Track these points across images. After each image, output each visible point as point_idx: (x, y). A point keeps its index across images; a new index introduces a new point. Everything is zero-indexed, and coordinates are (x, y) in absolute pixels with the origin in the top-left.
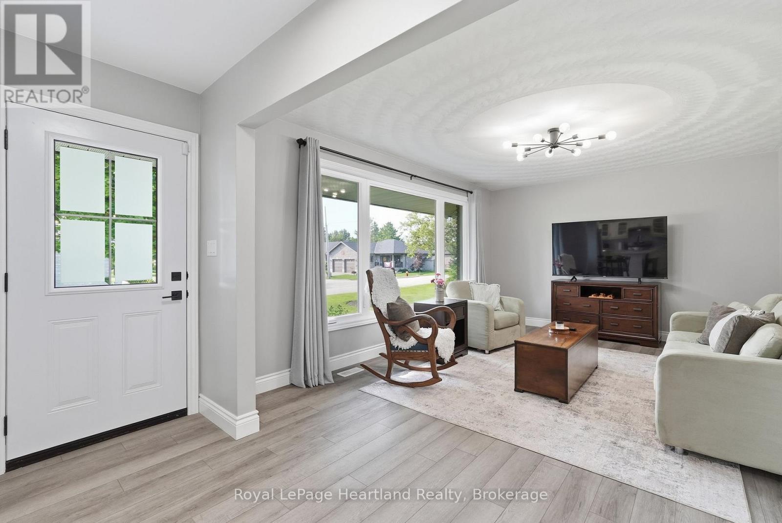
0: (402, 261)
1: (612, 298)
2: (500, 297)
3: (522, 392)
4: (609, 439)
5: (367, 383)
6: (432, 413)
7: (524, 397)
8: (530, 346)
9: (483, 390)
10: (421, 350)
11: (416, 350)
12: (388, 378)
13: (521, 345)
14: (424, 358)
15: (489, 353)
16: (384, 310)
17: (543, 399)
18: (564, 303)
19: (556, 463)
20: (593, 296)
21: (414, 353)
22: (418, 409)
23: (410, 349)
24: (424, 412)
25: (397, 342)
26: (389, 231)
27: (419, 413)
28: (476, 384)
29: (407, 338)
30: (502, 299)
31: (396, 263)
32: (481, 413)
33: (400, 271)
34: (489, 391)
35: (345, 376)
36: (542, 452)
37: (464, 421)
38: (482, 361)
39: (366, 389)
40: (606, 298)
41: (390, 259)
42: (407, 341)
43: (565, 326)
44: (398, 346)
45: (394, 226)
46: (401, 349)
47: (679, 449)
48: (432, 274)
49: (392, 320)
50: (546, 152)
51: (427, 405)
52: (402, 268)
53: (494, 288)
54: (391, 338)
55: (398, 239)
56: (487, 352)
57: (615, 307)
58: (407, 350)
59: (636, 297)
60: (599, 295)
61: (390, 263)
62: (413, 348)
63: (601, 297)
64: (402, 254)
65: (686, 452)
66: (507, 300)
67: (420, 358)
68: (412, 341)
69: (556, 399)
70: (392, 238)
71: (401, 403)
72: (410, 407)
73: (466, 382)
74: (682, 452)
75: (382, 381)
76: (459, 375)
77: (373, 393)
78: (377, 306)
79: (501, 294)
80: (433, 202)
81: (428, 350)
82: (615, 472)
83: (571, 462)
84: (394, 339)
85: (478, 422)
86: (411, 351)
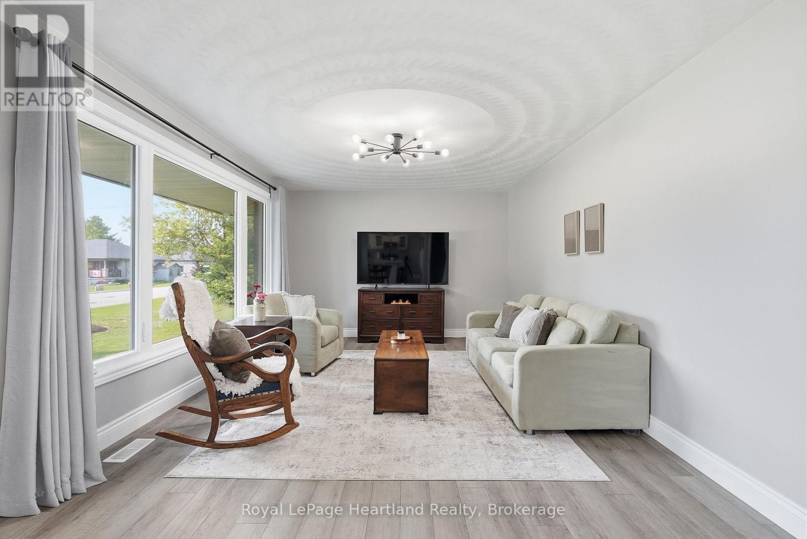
0: (119, 268)
1: (410, 304)
2: (317, 310)
3: (382, 414)
4: (485, 440)
5: (176, 460)
6: (307, 475)
7: (387, 418)
8: (391, 362)
9: (341, 422)
10: (269, 391)
11: (261, 392)
12: (212, 444)
13: (381, 362)
14: (274, 401)
15: (316, 375)
16: (204, 341)
17: (405, 416)
18: (370, 311)
19: (470, 484)
20: (394, 303)
21: (257, 399)
22: (284, 476)
23: (252, 393)
24: (294, 476)
25: (227, 387)
26: (95, 228)
27: (288, 481)
28: (329, 417)
29: (245, 379)
30: (319, 312)
31: (110, 271)
32: (362, 453)
33: (118, 281)
34: (349, 422)
35: (123, 461)
36: (452, 478)
37: (352, 472)
38: (315, 386)
39: (179, 471)
40: (405, 303)
41: (100, 266)
42: (245, 382)
43: (406, 335)
44: (231, 392)
45: (103, 222)
46: (236, 395)
47: (530, 432)
48: (166, 284)
49: (219, 356)
50: (382, 157)
51: (292, 466)
52: (119, 278)
53: (309, 299)
54: (217, 383)
55: (110, 238)
56: (313, 374)
57: (413, 312)
58: (247, 395)
59: (429, 301)
60: (398, 301)
61: (100, 271)
62: (256, 391)
63: (401, 303)
64: (121, 260)
65: (534, 432)
66: (325, 312)
67: (267, 402)
68: (254, 381)
69: (416, 412)
70: (101, 237)
71: (253, 475)
72: (271, 477)
73: (316, 417)
74: (531, 432)
75: (199, 449)
76: (301, 410)
77: (196, 475)
78: (193, 338)
79: (316, 306)
80: (230, 194)
81: (280, 389)
82: (515, 473)
83: (480, 478)
84: (222, 384)
85: (367, 466)
86: (254, 395)
